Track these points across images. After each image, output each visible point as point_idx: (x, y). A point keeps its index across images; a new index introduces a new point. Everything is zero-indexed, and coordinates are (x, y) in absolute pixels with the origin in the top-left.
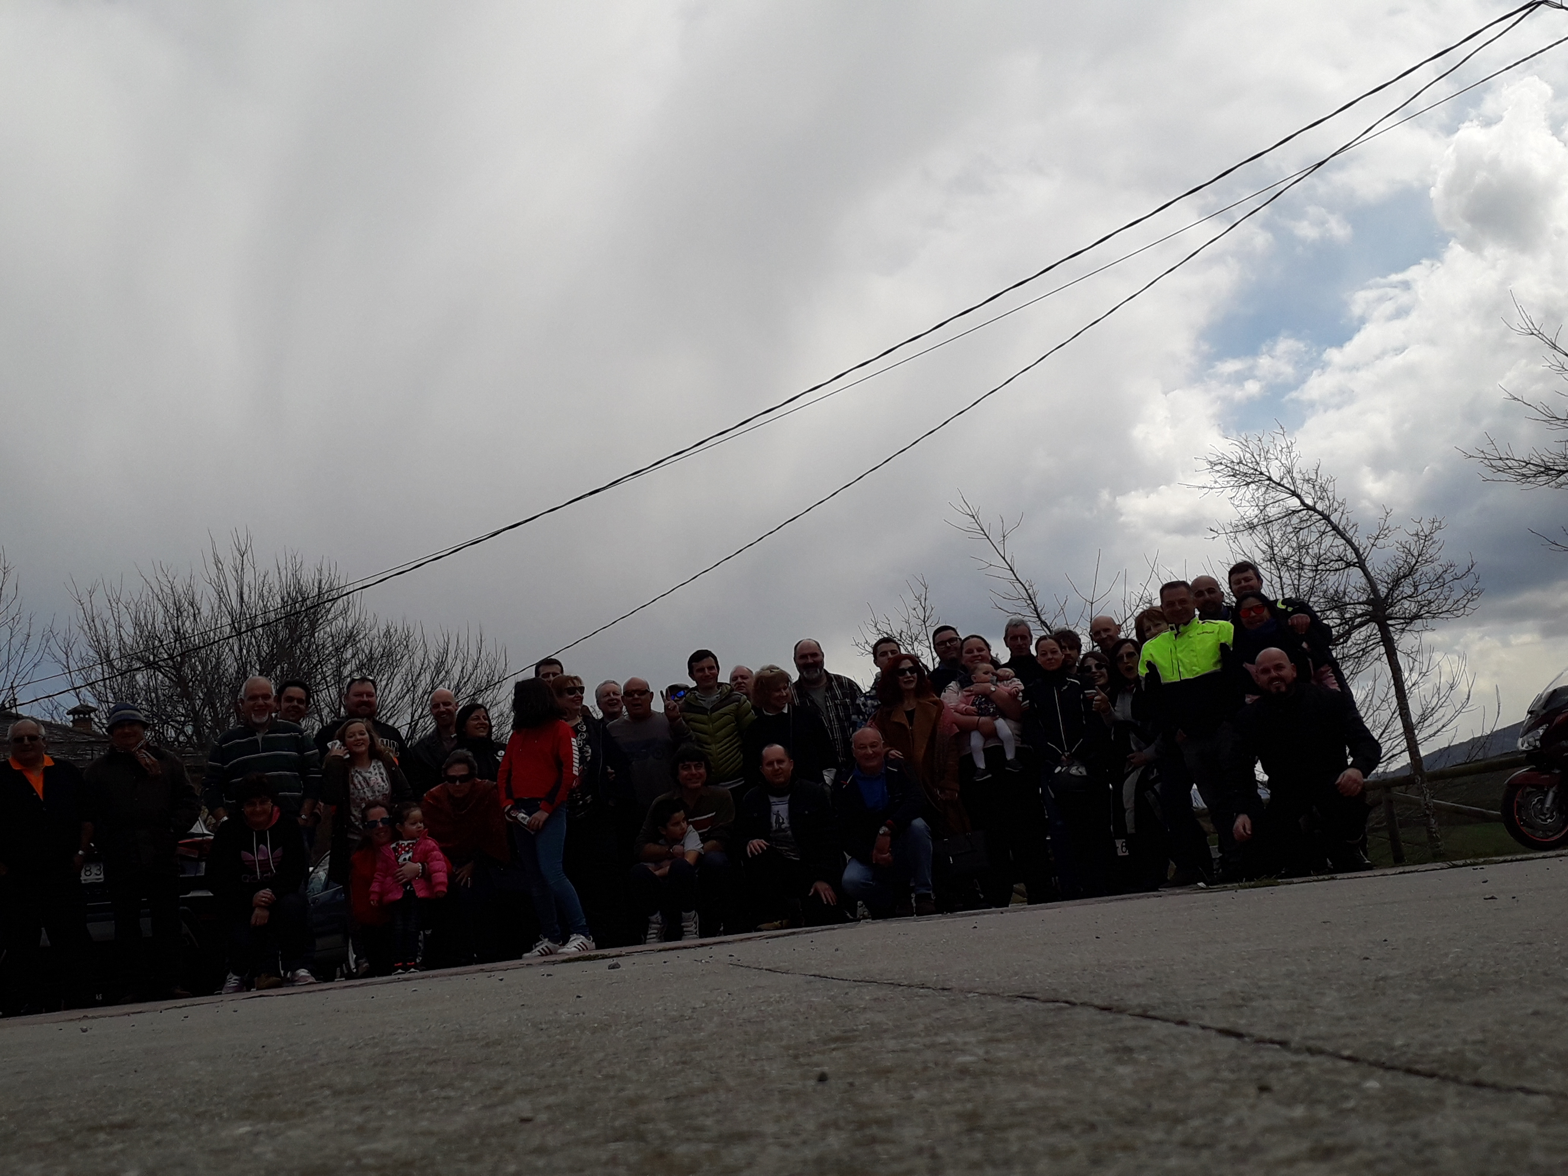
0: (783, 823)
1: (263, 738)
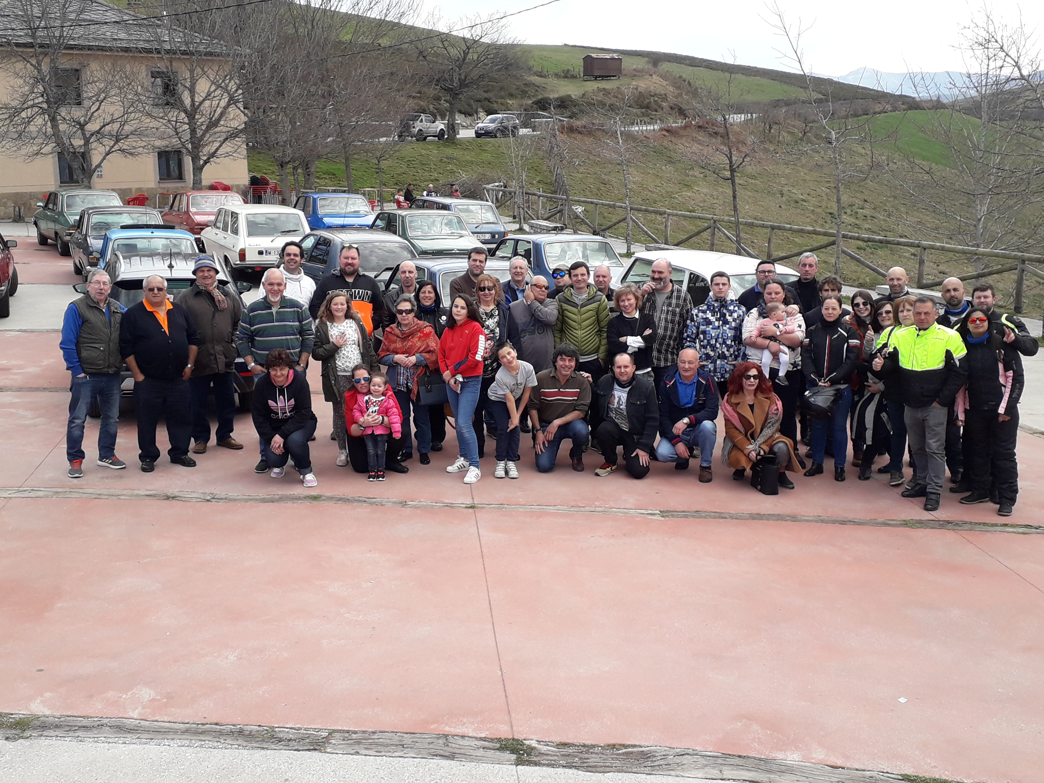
0: (622, 405)
1: (277, 312)
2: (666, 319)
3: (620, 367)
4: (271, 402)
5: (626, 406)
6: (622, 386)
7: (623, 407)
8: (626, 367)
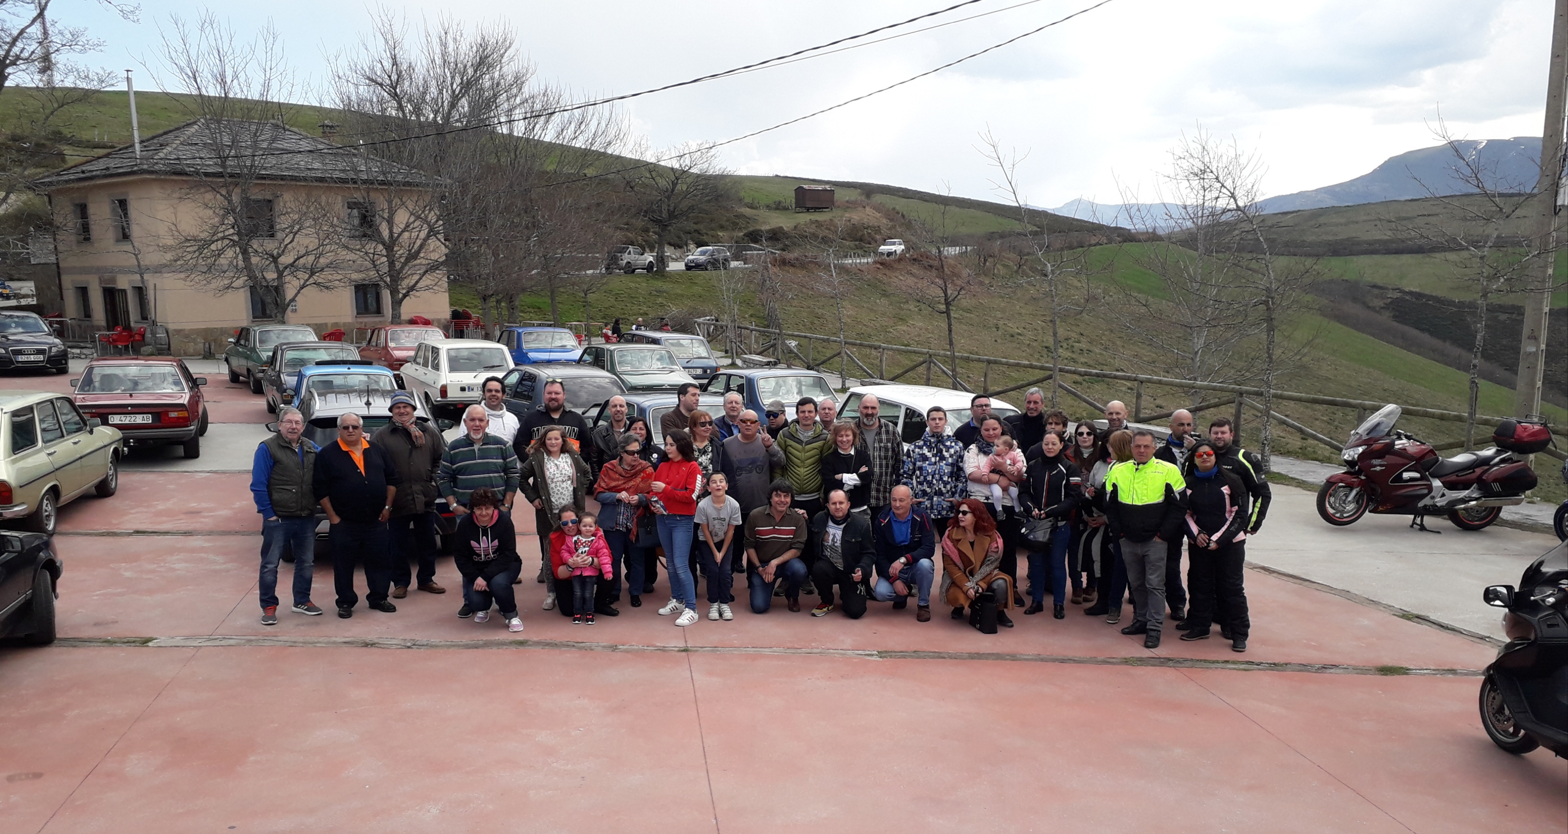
0: (837, 542)
1: (479, 450)
2: (880, 456)
3: (835, 503)
4: (474, 543)
5: (841, 544)
6: (837, 522)
7: (838, 544)
8: (841, 503)
